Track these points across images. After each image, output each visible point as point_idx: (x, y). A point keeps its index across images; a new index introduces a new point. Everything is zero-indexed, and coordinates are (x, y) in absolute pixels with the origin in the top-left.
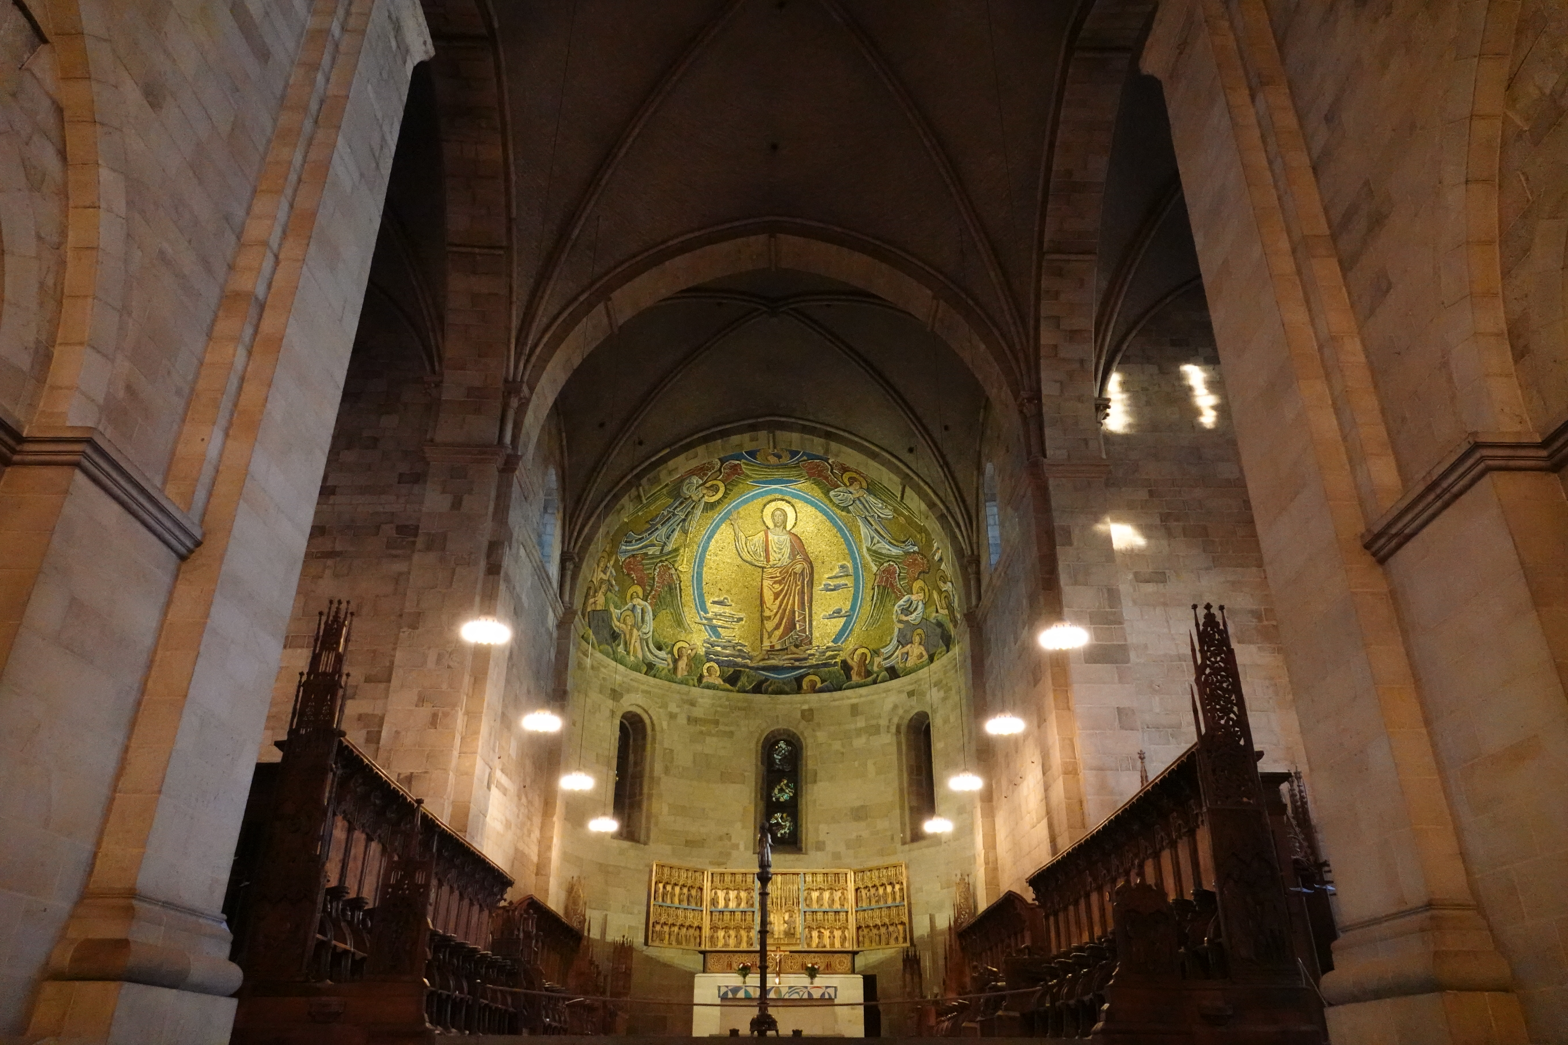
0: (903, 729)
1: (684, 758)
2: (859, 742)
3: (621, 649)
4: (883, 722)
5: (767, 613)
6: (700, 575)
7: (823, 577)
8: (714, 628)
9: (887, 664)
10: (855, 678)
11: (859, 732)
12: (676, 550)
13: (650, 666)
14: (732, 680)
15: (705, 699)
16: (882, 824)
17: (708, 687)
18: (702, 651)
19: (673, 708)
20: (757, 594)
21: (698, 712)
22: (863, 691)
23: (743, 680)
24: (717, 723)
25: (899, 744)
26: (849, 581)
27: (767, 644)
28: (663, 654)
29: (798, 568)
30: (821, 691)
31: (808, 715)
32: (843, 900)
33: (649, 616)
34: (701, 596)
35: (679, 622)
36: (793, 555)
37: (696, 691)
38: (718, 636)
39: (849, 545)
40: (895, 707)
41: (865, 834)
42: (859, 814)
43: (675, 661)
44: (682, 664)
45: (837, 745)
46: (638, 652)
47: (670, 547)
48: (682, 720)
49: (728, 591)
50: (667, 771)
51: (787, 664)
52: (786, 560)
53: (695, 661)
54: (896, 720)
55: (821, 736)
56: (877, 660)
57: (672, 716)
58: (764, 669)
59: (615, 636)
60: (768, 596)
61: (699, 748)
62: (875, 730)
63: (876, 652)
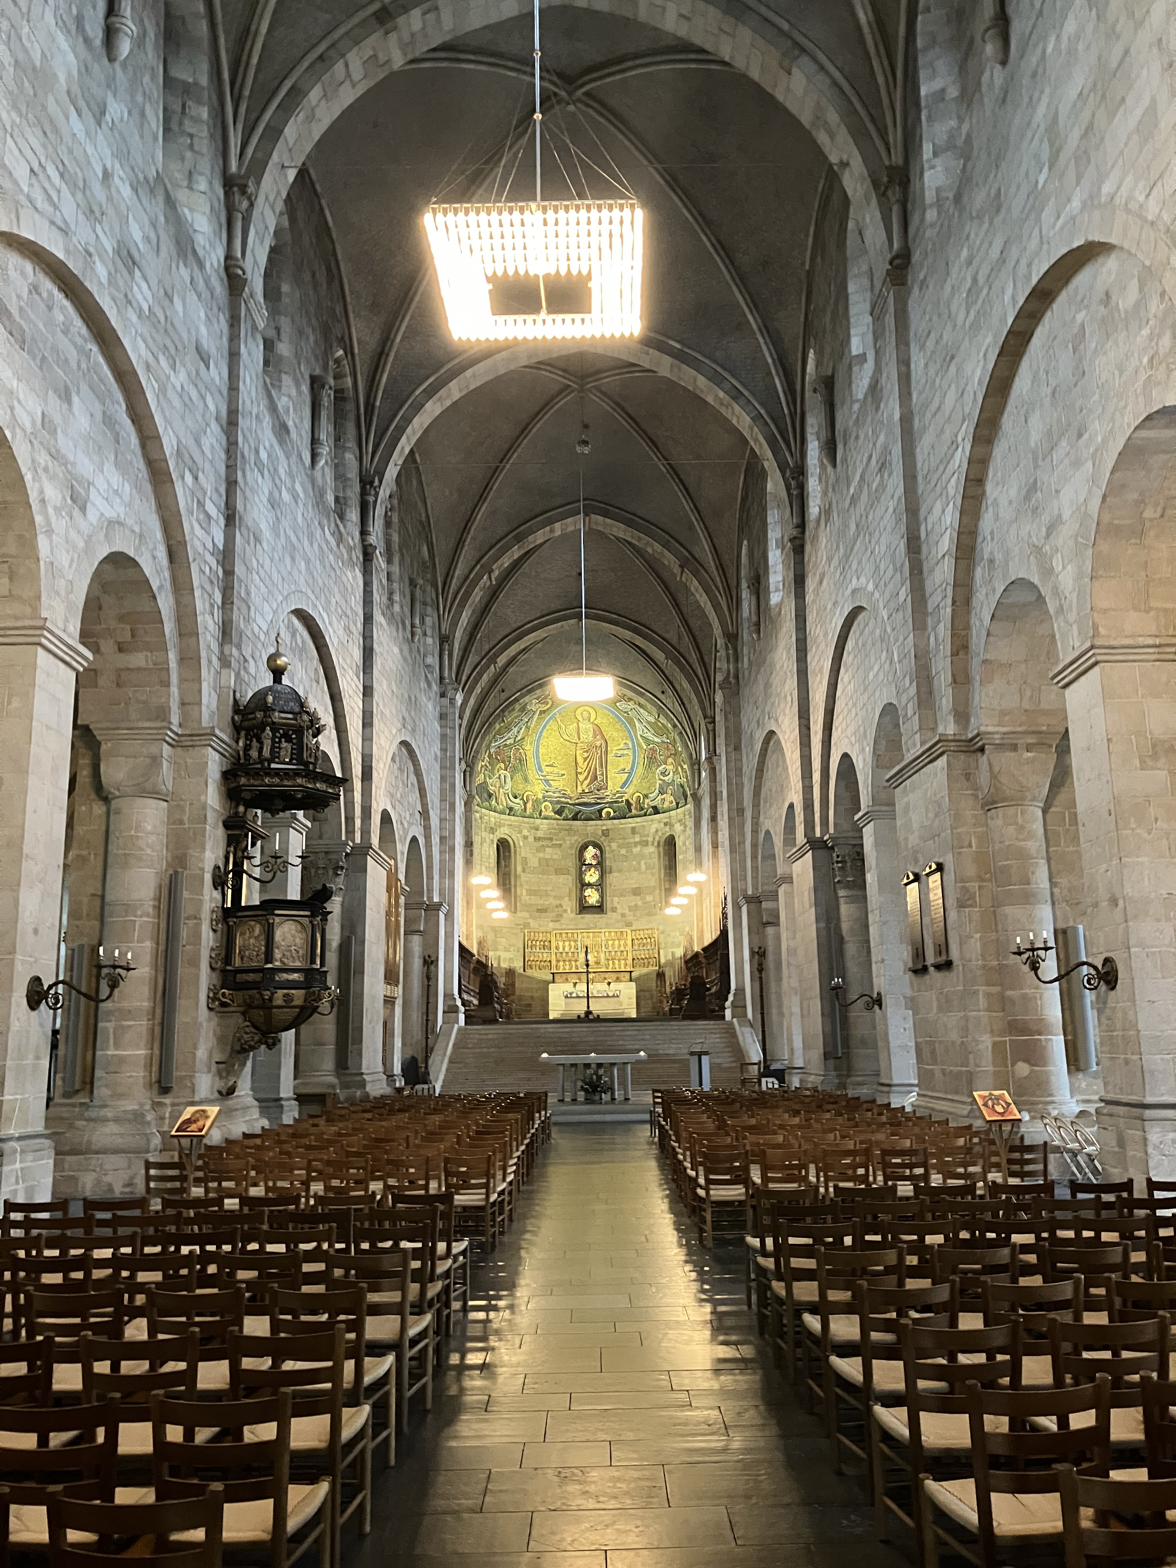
0: (662, 844)
1: (533, 862)
2: (637, 850)
3: (493, 802)
4: (650, 839)
5: (579, 770)
6: (538, 751)
7: (613, 748)
8: (547, 781)
9: (653, 804)
10: (634, 812)
11: (636, 844)
12: (523, 738)
13: (511, 809)
14: (559, 812)
15: (544, 825)
16: (649, 898)
17: (546, 818)
18: (540, 796)
19: (525, 832)
20: (572, 759)
21: (540, 834)
22: (639, 819)
23: (566, 811)
24: (551, 839)
25: (659, 852)
26: (630, 753)
27: (580, 790)
28: (517, 801)
29: (598, 743)
30: (614, 818)
31: (605, 833)
32: (626, 945)
33: (508, 780)
34: (539, 763)
35: (526, 780)
36: (595, 736)
37: (538, 821)
38: (550, 786)
39: (629, 732)
40: (657, 831)
41: (640, 903)
42: (636, 892)
43: (525, 804)
44: (529, 805)
45: (623, 851)
46: (504, 802)
47: (519, 738)
48: (531, 839)
49: (555, 758)
50: (524, 871)
51: (593, 801)
52: (591, 739)
53: (537, 802)
54: (657, 838)
55: (614, 845)
56: (647, 801)
57: (525, 838)
58: (579, 804)
59: (490, 795)
60: (580, 760)
61: (541, 855)
62: (646, 844)
63: (646, 796)
